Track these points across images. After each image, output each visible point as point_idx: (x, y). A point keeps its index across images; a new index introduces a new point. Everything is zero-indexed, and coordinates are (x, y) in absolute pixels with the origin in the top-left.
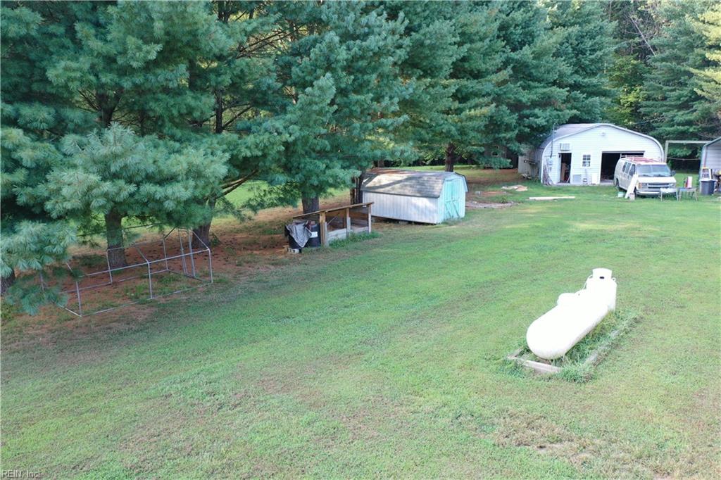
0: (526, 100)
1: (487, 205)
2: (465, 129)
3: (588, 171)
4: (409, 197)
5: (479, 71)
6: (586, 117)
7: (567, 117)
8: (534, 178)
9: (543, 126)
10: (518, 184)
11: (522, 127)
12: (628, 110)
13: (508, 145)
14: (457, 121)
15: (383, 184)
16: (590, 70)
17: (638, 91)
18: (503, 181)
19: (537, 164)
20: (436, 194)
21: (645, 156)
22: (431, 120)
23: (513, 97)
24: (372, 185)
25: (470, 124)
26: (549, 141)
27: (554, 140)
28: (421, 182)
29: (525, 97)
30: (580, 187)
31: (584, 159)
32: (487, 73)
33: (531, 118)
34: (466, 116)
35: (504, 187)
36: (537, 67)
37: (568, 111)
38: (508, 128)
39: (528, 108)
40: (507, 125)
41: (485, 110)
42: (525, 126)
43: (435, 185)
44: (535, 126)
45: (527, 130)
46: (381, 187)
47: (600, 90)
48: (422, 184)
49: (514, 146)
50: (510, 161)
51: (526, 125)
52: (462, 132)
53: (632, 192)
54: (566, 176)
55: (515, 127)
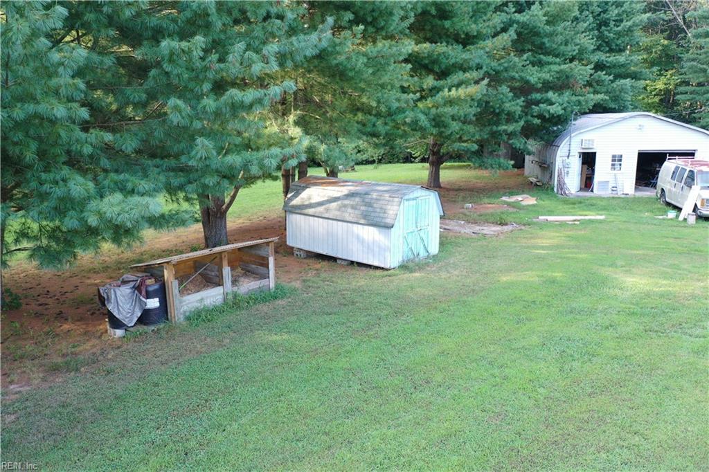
0: (536, 79)
1: (477, 228)
2: (443, 119)
3: (618, 176)
4: (349, 224)
5: (467, 34)
6: (612, 105)
7: (591, 104)
8: (544, 185)
9: (558, 116)
10: (523, 192)
11: (529, 117)
12: (657, 99)
13: (511, 142)
14: (430, 106)
15: (313, 201)
16: (617, 45)
17: (669, 76)
18: (504, 187)
19: (549, 166)
20: (389, 221)
21: (697, 157)
22: (379, 102)
23: (517, 75)
24: (299, 203)
25: (448, 110)
26: (567, 135)
27: (572, 135)
28: (367, 200)
29: (534, 76)
30: (608, 199)
31: (613, 161)
32: (479, 37)
33: (541, 105)
34: (443, 98)
35: (504, 198)
36: (551, 35)
37: (592, 96)
38: (510, 118)
39: (538, 91)
40: (509, 114)
41: (472, 89)
42: (533, 116)
43: (389, 207)
44: (547, 116)
45: (537, 121)
46: (311, 206)
47: (629, 71)
48: (369, 205)
49: (518, 143)
50: (512, 162)
51: (535, 114)
52: (438, 122)
53: (691, 212)
54: (588, 183)
55: (520, 118)
